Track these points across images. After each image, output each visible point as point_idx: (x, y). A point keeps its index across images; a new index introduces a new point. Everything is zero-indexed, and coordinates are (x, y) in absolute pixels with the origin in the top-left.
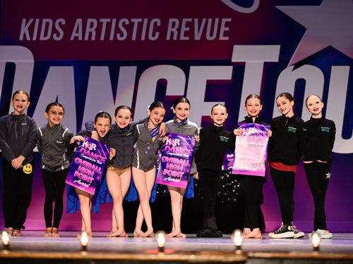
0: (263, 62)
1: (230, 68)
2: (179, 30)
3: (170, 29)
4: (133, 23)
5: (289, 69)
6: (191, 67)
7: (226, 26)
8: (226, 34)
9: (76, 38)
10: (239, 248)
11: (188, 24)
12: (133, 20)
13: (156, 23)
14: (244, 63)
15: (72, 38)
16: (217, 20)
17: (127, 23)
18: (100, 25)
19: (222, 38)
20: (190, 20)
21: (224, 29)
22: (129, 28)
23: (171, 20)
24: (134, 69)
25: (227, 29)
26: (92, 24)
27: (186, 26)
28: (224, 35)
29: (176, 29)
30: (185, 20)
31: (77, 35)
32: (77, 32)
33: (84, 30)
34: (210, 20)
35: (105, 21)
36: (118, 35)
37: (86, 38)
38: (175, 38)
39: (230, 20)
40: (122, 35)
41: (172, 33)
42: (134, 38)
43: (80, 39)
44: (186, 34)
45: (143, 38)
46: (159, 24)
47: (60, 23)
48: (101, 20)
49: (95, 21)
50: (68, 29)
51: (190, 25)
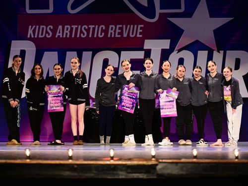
0: (160, 49)
1: (143, 52)
2: (115, 31)
3: (110, 31)
4: (90, 28)
5: (175, 52)
6: (122, 52)
7: (140, 29)
8: (140, 33)
9: (59, 36)
10: (154, 157)
11: (120, 28)
12: (90, 26)
13: (102, 28)
14: (151, 49)
15: (57, 36)
16: (136, 26)
17: (87, 28)
18: (72, 29)
19: (138, 36)
20: (121, 26)
21: (139, 31)
22: (88, 30)
23: (111, 26)
24: (91, 53)
25: (141, 31)
26: (67, 28)
27: (119, 29)
28: (140, 34)
29: (113, 31)
30: (118, 26)
31: (59, 34)
32: (59, 33)
33: (63, 32)
34: (132, 26)
35: (74, 27)
36: (82, 35)
37: (64, 36)
38: (113, 36)
39: (142, 26)
40: (84, 35)
41: (111, 33)
42: (90, 36)
43: (61, 36)
44: (119, 34)
45: (95, 36)
46: (104, 28)
47: (50, 28)
48: (72, 26)
49: (69, 27)
50: (54, 31)
51: (121, 29)
